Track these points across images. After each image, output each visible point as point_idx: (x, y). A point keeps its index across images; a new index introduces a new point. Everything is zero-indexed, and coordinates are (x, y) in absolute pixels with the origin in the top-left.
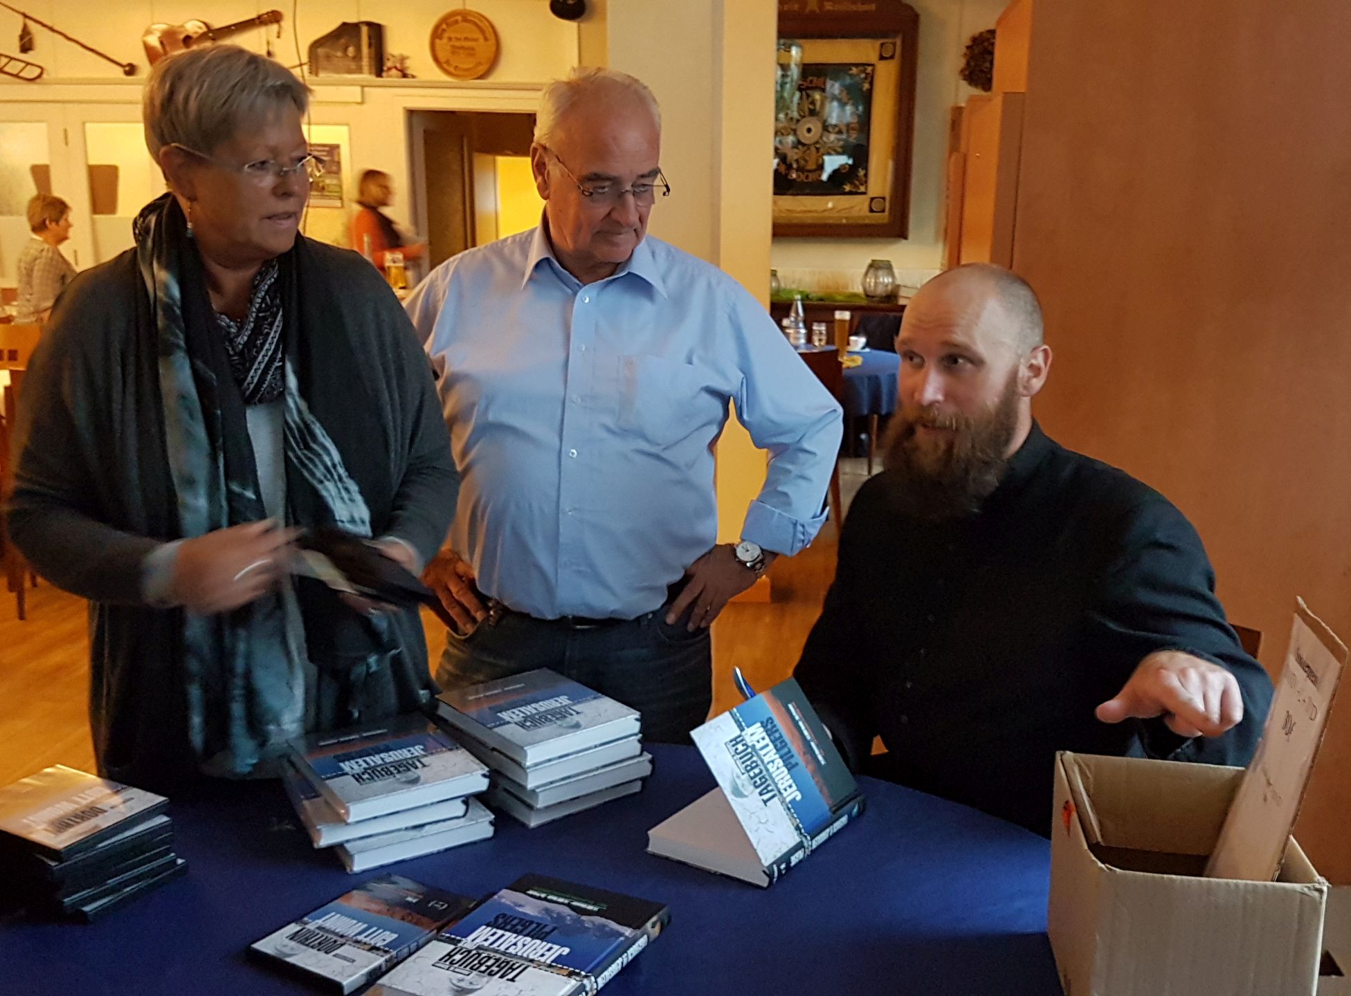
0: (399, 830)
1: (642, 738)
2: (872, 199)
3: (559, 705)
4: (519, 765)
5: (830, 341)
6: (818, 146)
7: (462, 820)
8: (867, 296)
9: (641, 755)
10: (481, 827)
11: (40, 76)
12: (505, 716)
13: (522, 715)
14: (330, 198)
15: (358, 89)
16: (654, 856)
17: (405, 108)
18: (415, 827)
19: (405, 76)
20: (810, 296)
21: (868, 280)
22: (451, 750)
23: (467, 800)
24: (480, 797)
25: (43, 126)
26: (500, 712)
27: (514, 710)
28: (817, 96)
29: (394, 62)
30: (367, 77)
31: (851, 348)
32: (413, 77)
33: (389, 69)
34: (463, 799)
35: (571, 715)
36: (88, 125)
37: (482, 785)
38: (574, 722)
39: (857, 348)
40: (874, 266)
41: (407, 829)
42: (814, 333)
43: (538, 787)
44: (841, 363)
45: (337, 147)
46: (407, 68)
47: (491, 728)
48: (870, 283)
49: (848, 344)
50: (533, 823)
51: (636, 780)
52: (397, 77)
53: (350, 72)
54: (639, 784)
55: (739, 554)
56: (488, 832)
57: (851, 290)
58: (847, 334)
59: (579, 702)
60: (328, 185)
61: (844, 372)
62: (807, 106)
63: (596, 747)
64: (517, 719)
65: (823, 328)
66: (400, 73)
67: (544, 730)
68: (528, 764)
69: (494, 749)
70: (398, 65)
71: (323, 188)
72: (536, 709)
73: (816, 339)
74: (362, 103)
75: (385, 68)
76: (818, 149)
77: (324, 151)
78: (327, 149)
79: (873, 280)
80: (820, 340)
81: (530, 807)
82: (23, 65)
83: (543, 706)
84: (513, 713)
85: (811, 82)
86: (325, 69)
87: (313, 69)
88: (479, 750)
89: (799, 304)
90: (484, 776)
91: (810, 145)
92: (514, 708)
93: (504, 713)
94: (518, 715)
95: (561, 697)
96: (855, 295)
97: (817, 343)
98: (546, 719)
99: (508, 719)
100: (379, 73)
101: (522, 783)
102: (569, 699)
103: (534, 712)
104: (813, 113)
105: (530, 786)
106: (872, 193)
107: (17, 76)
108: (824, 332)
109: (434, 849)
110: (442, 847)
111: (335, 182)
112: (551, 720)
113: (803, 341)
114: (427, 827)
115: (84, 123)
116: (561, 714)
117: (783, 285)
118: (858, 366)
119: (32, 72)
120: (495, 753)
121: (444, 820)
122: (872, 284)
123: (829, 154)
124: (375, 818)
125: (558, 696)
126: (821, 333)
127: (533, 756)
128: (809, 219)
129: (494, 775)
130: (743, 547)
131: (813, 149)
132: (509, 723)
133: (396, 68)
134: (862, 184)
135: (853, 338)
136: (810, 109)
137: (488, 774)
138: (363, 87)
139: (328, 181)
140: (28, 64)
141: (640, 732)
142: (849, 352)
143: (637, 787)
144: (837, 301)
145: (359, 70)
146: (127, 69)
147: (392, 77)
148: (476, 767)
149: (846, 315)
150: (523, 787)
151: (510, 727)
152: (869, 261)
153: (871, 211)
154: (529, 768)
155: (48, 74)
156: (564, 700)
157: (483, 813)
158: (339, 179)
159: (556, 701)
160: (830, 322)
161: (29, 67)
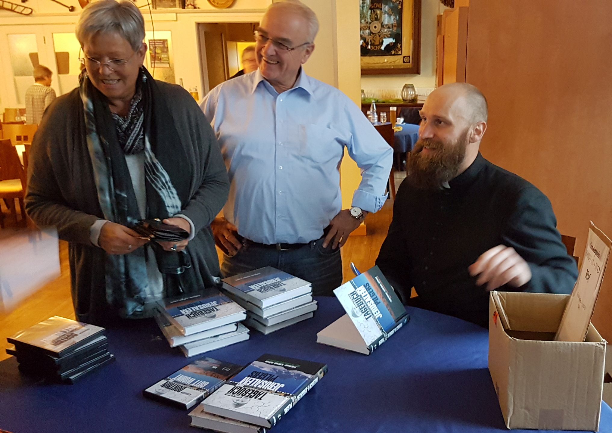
0: (208, 338)
1: (313, 294)
2: (404, 57)
3: (276, 282)
4: (259, 308)
5: (388, 120)
6: (379, 34)
7: (235, 333)
8: (404, 100)
9: (312, 301)
10: (244, 335)
11: (31, 12)
12: (252, 287)
13: (259, 286)
14: (163, 63)
15: (175, 14)
16: (320, 344)
17: (195, 22)
18: (215, 337)
19: (195, 8)
20: (379, 101)
21: (404, 93)
22: (229, 303)
23: (237, 324)
24: (242, 322)
25: (34, 36)
26: (250, 285)
27: (256, 285)
28: (378, 12)
29: (190, 2)
30: (178, 9)
31: (397, 123)
32: (199, 8)
33: (188, 5)
34: (235, 323)
35: (281, 285)
36: (54, 35)
37: (244, 317)
38: (283, 289)
39: (400, 123)
40: (406, 87)
41: (211, 337)
42: (381, 117)
43: (268, 317)
44: (393, 130)
45: (167, 40)
46: (196, 4)
47: (246, 293)
48: (404, 94)
49: (396, 122)
50: (267, 332)
51: (310, 312)
52: (192, 8)
53: (171, 7)
54: (312, 313)
55: (352, 213)
56: (247, 337)
57: (396, 98)
58: (395, 117)
59: (285, 280)
60: (163, 58)
61: (395, 134)
62: (374, 16)
63: (293, 299)
64: (257, 288)
65: (385, 115)
66: (193, 7)
67: (269, 292)
68: (263, 307)
69: (248, 302)
70: (192, 3)
71: (161, 59)
72: (266, 284)
73: (382, 119)
74: (176, 21)
75: (186, 5)
76: (379, 36)
77: (161, 42)
78: (162, 41)
79: (406, 93)
80: (384, 120)
81: (265, 326)
82: (23, 8)
83: (270, 282)
84: (256, 286)
85: (375, 6)
86: (159, 6)
87: (154, 6)
88: (241, 302)
89: (374, 104)
90: (244, 313)
91: (376, 34)
92: (256, 284)
93: (252, 286)
94: (258, 286)
95: (276, 278)
96: (398, 100)
97: (382, 122)
98: (270, 287)
99: (253, 288)
100: (184, 7)
101: (261, 315)
102: (280, 279)
103: (265, 285)
104: (377, 19)
105: (264, 317)
106: (404, 55)
107: (21, 13)
108: (385, 116)
109: (224, 346)
110: (227, 344)
111: (166, 56)
112: (273, 288)
113: (376, 121)
114: (220, 336)
115: (52, 34)
116: (276, 286)
117: (367, 96)
118: (401, 131)
119: (28, 11)
120: (249, 303)
121: (227, 333)
122: (406, 95)
123: (385, 38)
124: (197, 333)
125: (275, 278)
126: (384, 117)
127: (265, 304)
128: (377, 66)
129: (249, 313)
130: (353, 210)
131: (377, 35)
132: (253, 290)
133: (191, 4)
134: (400, 51)
135: (398, 119)
136: (375, 18)
137: (246, 312)
138: (176, 13)
139: (163, 56)
140: (25, 7)
141: (311, 292)
142: (396, 125)
143: (311, 315)
144: (391, 103)
145: (175, 6)
146: (70, 8)
147: (189, 9)
148: (241, 310)
149: (395, 109)
150: (262, 318)
151: (255, 291)
152: (404, 85)
153: (404, 62)
154: (263, 309)
155: (35, 12)
156: (278, 279)
157: (245, 329)
158: (168, 55)
159: (275, 280)
160: (388, 112)
161: (26, 9)
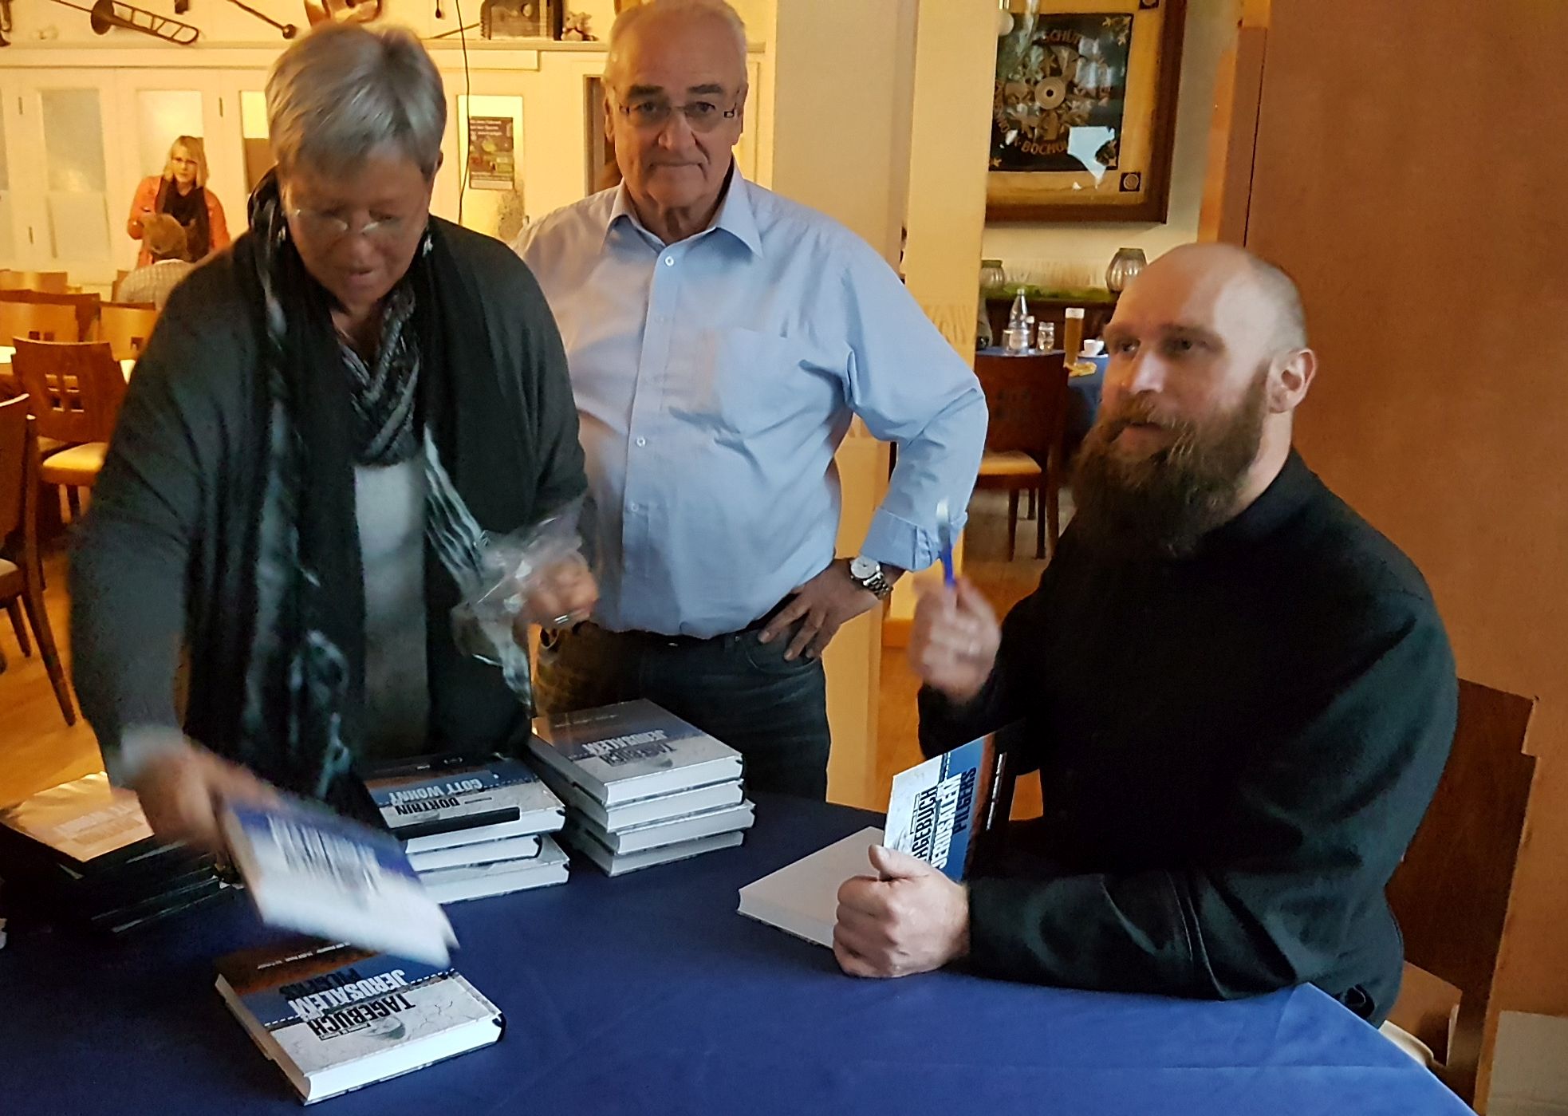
0: (464, 866)
2: (1124, 175)
3: (652, 740)
4: (599, 802)
5: (1058, 344)
6: (1060, 112)
7: (534, 860)
8: (1112, 292)
9: (742, 803)
10: (554, 871)
11: (197, 36)
12: (590, 748)
13: (608, 748)
14: (500, 178)
15: (535, 52)
16: (746, 918)
17: (584, 75)
18: (481, 865)
19: (585, 38)
20: (1042, 293)
21: (1114, 272)
22: (527, 782)
23: (539, 839)
24: (554, 835)
25: (198, 94)
26: (586, 744)
27: (601, 742)
28: (1065, 53)
29: (575, 22)
30: (545, 39)
31: (1083, 354)
32: (595, 39)
33: (569, 30)
34: (535, 837)
35: (664, 751)
36: (245, 95)
37: (558, 823)
38: (666, 760)
39: (1094, 354)
40: (1122, 256)
41: (472, 865)
42: (1039, 334)
43: (620, 830)
44: (1068, 371)
45: (511, 120)
46: (589, 29)
47: (572, 761)
48: (1116, 275)
49: (1082, 348)
50: (616, 869)
51: (736, 831)
52: (578, 40)
53: (526, 34)
54: (741, 836)
55: (853, 570)
56: (563, 876)
57: (1092, 285)
58: (1080, 336)
59: (676, 739)
60: (499, 164)
61: (1070, 382)
62: (1050, 64)
63: (688, 789)
64: (602, 752)
65: (1051, 329)
66: (580, 35)
67: (631, 766)
68: (609, 803)
69: (575, 784)
70: (579, 26)
71: (494, 167)
72: (625, 742)
73: (1041, 341)
74: (538, 70)
75: (564, 30)
76: (1059, 116)
77: (495, 125)
78: (499, 123)
79: (1120, 272)
80: (1045, 343)
81: (611, 852)
82: (177, 27)
83: (634, 740)
84: (600, 745)
85: (1055, 35)
86: (498, 31)
87: (486, 30)
88: (559, 785)
89: (1023, 298)
90: (559, 812)
91: (1049, 110)
92: (602, 740)
93: (589, 745)
94: (605, 748)
95: (657, 732)
96: (1096, 291)
97: (1042, 347)
98: (636, 753)
99: (593, 751)
100: (558, 37)
101: (602, 823)
102: (664, 734)
103: (624, 745)
104: (1056, 72)
105: (610, 828)
106: (1122, 168)
107: (171, 39)
108: (1051, 333)
109: (501, 891)
110: (510, 890)
111: (506, 160)
112: (640, 756)
113: (1025, 344)
114: (494, 865)
115: (240, 92)
116: (650, 751)
117: (1008, 279)
118: (1091, 375)
119: (186, 35)
120: (576, 788)
121: (512, 860)
122: (1119, 277)
123: (1075, 125)
124: (436, 850)
125: (653, 731)
126: (1047, 334)
127: (614, 793)
128: (1044, 199)
129: (573, 814)
130: (859, 563)
131: (1054, 114)
132: (593, 755)
133: (576, 29)
134: (1112, 158)
135: (1087, 342)
136: (1051, 68)
137: (563, 810)
138: (539, 51)
139: (498, 160)
140: (183, 25)
142: (1079, 358)
143: (739, 840)
144: (1075, 298)
145: (536, 32)
146: (287, 31)
147: (571, 40)
148: (554, 802)
149: (1080, 313)
150: (604, 830)
151: (594, 759)
152: (1117, 250)
153: (1122, 189)
154: (609, 807)
155: (204, 37)
156: (659, 735)
157: (558, 855)
158: (511, 157)
159: (651, 735)
160: (1060, 323)
161: (167, 23)
